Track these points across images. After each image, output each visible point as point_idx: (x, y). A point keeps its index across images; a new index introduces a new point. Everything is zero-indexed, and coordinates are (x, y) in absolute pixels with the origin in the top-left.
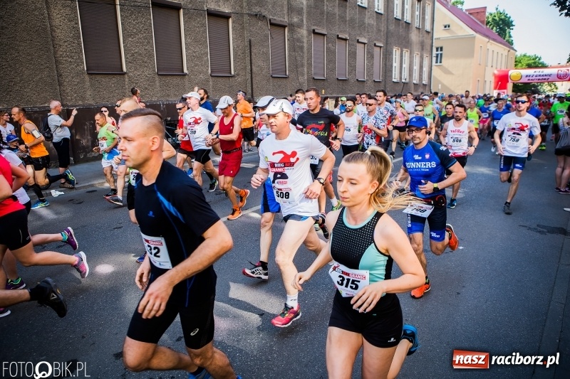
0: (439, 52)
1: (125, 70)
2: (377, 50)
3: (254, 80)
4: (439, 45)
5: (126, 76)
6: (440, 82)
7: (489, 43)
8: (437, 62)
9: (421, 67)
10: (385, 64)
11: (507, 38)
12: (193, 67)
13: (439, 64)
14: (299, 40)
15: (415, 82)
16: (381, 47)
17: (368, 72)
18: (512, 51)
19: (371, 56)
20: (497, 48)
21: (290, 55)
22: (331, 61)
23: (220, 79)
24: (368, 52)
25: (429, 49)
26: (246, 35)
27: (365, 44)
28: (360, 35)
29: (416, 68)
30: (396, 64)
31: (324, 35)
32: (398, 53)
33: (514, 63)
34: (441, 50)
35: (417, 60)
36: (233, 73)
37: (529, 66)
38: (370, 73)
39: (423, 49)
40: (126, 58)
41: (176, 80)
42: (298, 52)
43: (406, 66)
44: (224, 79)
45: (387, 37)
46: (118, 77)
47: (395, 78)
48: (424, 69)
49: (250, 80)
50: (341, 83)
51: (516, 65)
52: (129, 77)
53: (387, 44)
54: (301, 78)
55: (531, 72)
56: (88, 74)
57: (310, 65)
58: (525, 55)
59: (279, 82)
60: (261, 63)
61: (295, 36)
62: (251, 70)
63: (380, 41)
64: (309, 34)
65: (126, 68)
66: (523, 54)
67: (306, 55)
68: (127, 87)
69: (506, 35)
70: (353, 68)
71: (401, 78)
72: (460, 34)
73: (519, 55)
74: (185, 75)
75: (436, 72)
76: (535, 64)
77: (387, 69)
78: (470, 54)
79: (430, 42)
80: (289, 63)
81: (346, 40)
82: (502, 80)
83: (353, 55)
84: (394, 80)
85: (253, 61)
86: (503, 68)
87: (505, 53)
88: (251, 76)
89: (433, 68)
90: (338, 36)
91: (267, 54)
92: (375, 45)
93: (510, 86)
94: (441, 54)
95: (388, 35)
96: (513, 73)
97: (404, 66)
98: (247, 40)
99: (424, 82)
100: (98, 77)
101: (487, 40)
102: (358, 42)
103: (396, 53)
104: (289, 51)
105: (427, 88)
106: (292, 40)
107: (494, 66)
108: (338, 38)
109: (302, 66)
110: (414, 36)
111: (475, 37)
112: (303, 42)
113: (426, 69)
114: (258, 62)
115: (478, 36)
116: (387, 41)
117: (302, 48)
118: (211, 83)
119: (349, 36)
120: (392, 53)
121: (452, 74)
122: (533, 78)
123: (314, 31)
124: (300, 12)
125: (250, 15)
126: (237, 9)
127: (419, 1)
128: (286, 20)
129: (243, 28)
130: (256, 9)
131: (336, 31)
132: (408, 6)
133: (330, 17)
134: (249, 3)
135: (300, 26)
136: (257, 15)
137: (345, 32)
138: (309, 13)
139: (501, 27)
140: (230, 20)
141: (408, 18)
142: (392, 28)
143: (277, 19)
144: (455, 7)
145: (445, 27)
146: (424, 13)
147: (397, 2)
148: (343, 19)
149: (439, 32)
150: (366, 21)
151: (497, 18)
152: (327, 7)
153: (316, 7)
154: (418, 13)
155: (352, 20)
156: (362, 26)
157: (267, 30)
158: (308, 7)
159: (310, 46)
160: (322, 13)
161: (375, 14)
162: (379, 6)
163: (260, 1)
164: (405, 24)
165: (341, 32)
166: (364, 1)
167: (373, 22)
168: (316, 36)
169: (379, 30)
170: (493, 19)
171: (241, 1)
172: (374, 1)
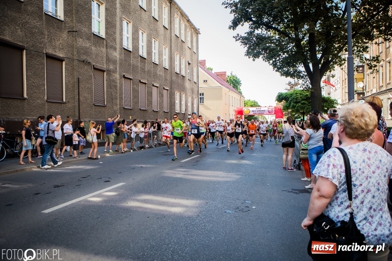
2: (165, 92)
3: (80, 106)
4: (202, 92)
7: (230, 92)
9: (193, 104)
10: (171, 101)
11: (238, 90)
12: (32, 94)
13: (202, 103)
14: (114, 81)
15: (189, 113)
16: (167, 90)
17: (160, 106)
18: (242, 97)
19: (161, 95)
20: (233, 95)
21: (107, 91)
22: (136, 97)
23: (54, 104)
24: (160, 93)
25: (197, 93)
26: (75, 74)
27: (157, 87)
28: (155, 81)
29: (190, 104)
30: (177, 102)
31: (131, 79)
32: (178, 94)
33: (244, 105)
34: (203, 95)
35: (190, 100)
36: (64, 100)
39: (193, 93)
41: (16, 103)
42: (113, 89)
43: (183, 103)
44: (57, 105)
45: (171, 84)
47: (177, 110)
48: (194, 106)
49: (78, 106)
50: (142, 112)
53: (171, 88)
54: (115, 108)
55: (254, 109)
57: (121, 98)
59: (100, 109)
61: (111, 78)
62: (79, 100)
63: (167, 86)
64: (121, 78)
66: (249, 99)
67: (118, 91)
69: (238, 88)
70: (150, 103)
71: (181, 110)
72: (213, 86)
73: (246, 100)
74: (26, 99)
76: (255, 105)
77: (172, 104)
78: (220, 97)
79: (197, 88)
80: (107, 97)
81: (145, 84)
83: (150, 94)
85: (80, 93)
88: (79, 104)
89: (199, 105)
90: (140, 80)
91: (91, 89)
92: (164, 88)
94: (203, 98)
95: (172, 82)
96: (245, 109)
98: (76, 78)
101: (228, 90)
102: (153, 85)
104: (107, 88)
106: (109, 81)
108: (140, 82)
109: (116, 99)
110: (187, 85)
111: (222, 88)
112: (117, 83)
114: (84, 94)
116: (171, 86)
117: (116, 86)
118: (46, 107)
119: (147, 81)
120: (174, 94)
121: (210, 110)
122: (256, 112)
123: (124, 76)
124: (115, 62)
125: (79, 61)
126: (70, 55)
127: (189, 64)
128: (105, 67)
129: (73, 69)
130: (84, 57)
131: (138, 77)
132: (183, 66)
133: (135, 68)
134: (78, 52)
135: (115, 72)
136: (84, 61)
137: (144, 79)
138: (121, 64)
139: (235, 84)
140: (64, 63)
141: (183, 73)
142: (174, 78)
143: (99, 66)
144: (209, 71)
145: (204, 81)
146: (192, 72)
147: (177, 63)
148: (143, 70)
149: (201, 84)
150: (158, 73)
151: (232, 79)
152: (133, 61)
153: (125, 60)
154: (189, 71)
155: (149, 72)
156: (155, 75)
157: (92, 72)
158: (121, 60)
159: (121, 85)
160: (130, 65)
161: (163, 69)
162: (166, 64)
163: (87, 52)
164: (181, 77)
165: (142, 78)
166: (156, 60)
167: (162, 74)
168: (125, 79)
169: (166, 79)
170: (230, 79)
171: (73, 50)
172: (162, 61)
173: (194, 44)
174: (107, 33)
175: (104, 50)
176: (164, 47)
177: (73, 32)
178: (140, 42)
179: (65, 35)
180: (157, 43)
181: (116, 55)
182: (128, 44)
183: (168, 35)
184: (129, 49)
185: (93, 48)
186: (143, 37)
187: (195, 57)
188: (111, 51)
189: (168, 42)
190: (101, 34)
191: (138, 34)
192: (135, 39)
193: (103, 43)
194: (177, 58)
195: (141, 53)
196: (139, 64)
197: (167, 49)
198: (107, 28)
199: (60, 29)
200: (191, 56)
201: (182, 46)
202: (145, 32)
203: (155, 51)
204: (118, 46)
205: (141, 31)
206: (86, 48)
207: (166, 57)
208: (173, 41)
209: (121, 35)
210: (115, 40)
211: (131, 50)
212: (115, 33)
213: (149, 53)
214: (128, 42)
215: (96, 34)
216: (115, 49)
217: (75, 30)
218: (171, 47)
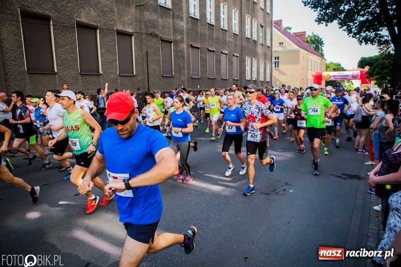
0: (277, 60)
1: (56, 70)
2: (235, 58)
3: (150, 78)
4: (277, 56)
5: (57, 75)
6: (278, 80)
7: (308, 55)
8: (275, 67)
9: (265, 70)
10: (241, 68)
11: (320, 52)
12: (106, 69)
13: (277, 68)
14: (181, 51)
15: (261, 80)
16: (237, 56)
17: (229, 73)
18: (323, 60)
19: (231, 62)
20: (313, 58)
21: (175, 62)
22: (204, 66)
23: (126, 78)
24: (229, 60)
25: (270, 58)
26: (144, 48)
27: (226, 54)
28: (223, 48)
29: (262, 70)
30: (248, 68)
31: (198, 48)
32: (249, 60)
33: (325, 68)
34: (278, 59)
35: (262, 66)
36: (135, 73)
37: (335, 70)
38: (231, 74)
39: (265, 58)
40: (57, 62)
41: (93, 79)
42: (180, 59)
43: (255, 69)
44: (129, 78)
45: (241, 50)
46: (51, 76)
47: (248, 77)
48: (267, 71)
49: (147, 78)
50: (210, 80)
51: (326, 69)
52: (59, 76)
53: (241, 54)
54: (183, 78)
55: (336, 73)
56: (28, 73)
57: (189, 68)
58: (332, 63)
59: (168, 80)
60: (154, 67)
61: (178, 49)
62: (148, 72)
63: (237, 53)
64: (188, 48)
65: (57, 70)
66: (331, 62)
67: (186, 61)
68: (57, 83)
69: (319, 50)
70: (219, 71)
71: (252, 77)
72: (290, 49)
73: (328, 63)
74: (101, 75)
75: (275, 73)
76: (338, 68)
77: (242, 71)
78: (297, 61)
79: (270, 53)
80: (175, 67)
81: (213, 51)
82: (318, 79)
83: (219, 62)
84: (247, 79)
85: (149, 66)
86: (319, 71)
87: (319, 61)
88: (148, 76)
89: (273, 70)
90: (208, 48)
91: (159, 61)
92: (233, 55)
93: (323, 82)
94: (278, 62)
95: (242, 48)
96: (325, 74)
97: (253, 69)
98: (145, 51)
99: (267, 80)
100: (36, 76)
101: (307, 52)
102: (222, 53)
103: (248, 61)
104: (174, 59)
105: (270, 84)
106: (176, 52)
107: (313, 70)
108: (208, 50)
109: (184, 69)
110: (260, 50)
111: (299, 51)
112: (184, 53)
113: (268, 71)
114: (153, 66)
115: (301, 50)
116: (241, 53)
117: (183, 57)
118: (119, 80)
119: (216, 49)
120: (245, 61)
121: (286, 75)
122: (338, 77)
123: (191, 46)
124: (181, 32)
125: (147, 34)
126: (138, 29)
127: (262, 26)
128: (172, 38)
129: (142, 43)
130: (151, 30)
131: (207, 45)
132: (254, 30)
133: (202, 36)
134: (146, 26)
135: (182, 42)
136: (151, 34)
137: (213, 46)
138: (188, 33)
139: (316, 45)
140: (133, 37)
141: (255, 37)
142: (245, 44)
143: (166, 37)
144: (285, 32)
145: (280, 44)
146: (265, 35)
147: (248, 27)
148: (211, 37)
149: (276, 48)
150: (227, 39)
151: (313, 39)
152: (200, 29)
153: (193, 29)
154: (261, 34)
155: (217, 39)
156: (225, 43)
157: (159, 44)
158: (187, 29)
159: (189, 55)
160: (197, 33)
161: (233, 35)
162: (236, 29)
163: (154, 24)
164: (253, 42)
165: (210, 46)
166: (225, 26)
167: (231, 40)
168: (194, 49)
169: (236, 45)
170: (311, 40)
171: (141, 24)
172: (232, 26)
173: (268, 4)
175: (171, 21)
176: (234, 10)
177: (140, 6)
178: (208, 8)
179: (133, 10)
180: (226, 7)
181: (183, 24)
182: (195, 12)
184: (196, 17)
185: (160, 20)
186: (210, 2)
187: (268, 19)
188: (177, 21)
189: (238, 4)
190: (167, 4)
193: (170, 14)
194: (248, 21)
195: (208, 20)
196: (207, 32)
197: (237, 13)
199: (128, 4)
200: (264, 17)
201: (254, 8)
203: (224, 16)
204: (185, 16)
206: (153, 20)
207: (236, 22)
208: (243, 4)
209: (187, 3)
210: (181, 9)
211: (198, 18)
212: (181, 2)
213: (217, 19)
214: (195, 9)
215: (162, 5)
216: (182, 19)
217: (141, 4)
218: (241, 10)
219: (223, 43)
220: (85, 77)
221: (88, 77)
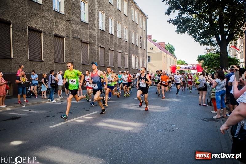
1: (12, 57)
2: (125, 55)
4: (149, 55)
5: (13, 60)
7: (167, 55)
8: (149, 62)
9: (143, 63)
10: (129, 61)
11: (173, 54)
12: (46, 58)
14: (94, 50)
16: (127, 54)
17: (122, 64)
18: (175, 58)
19: (123, 58)
20: (170, 57)
21: (90, 55)
22: (107, 59)
23: (59, 64)
24: (122, 56)
25: (146, 56)
26: (71, 46)
27: (121, 53)
28: (119, 49)
29: (141, 63)
30: (133, 62)
31: (104, 48)
32: (134, 57)
34: (150, 57)
35: (141, 60)
36: (65, 62)
39: (143, 56)
42: (93, 54)
43: (137, 62)
46: (9, 60)
48: (144, 64)
51: (177, 64)
53: (129, 53)
57: (98, 60)
59: (85, 67)
61: (92, 48)
63: (127, 52)
64: (98, 47)
66: (179, 60)
67: (97, 56)
68: (13, 65)
70: (116, 62)
71: (135, 67)
72: (157, 51)
74: (43, 61)
77: (130, 63)
78: (161, 59)
79: (146, 53)
80: (90, 59)
81: (113, 51)
82: (173, 69)
83: (116, 57)
84: (133, 68)
85: (74, 57)
87: (173, 59)
90: (110, 49)
91: (80, 54)
92: (125, 53)
94: (150, 59)
95: (130, 50)
96: (177, 66)
98: (72, 48)
102: (118, 52)
104: (90, 54)
106: (91, 50)
107: (170, 64)
108: (110, 50)
109: (95, 60)
110: (140, 51)
112: (95, 50)
114: (76, 58)
115: (163, 52)
117: (95, 53)
118: (54, 66)
119: (114, 49)
120: (131, 57)
121: (155, 67)
122: (185, 68)
123: (100, 47)
124: (94, 38)
125: (73, 38)
126: (68, 34)
127: (141, 38)
128: (88, 41)
129: (70, 43)
130: (76, 36)
131: (109, 47)
132: (137, 39)
133: (106, 42)
134: (73, 33)
135: (94, 44)
136: (76, 38)
137: (113, 47)
138: (98, 39)
139: (171, 50)
140: (64, 39)
141: (137, 44)
142: (131, 47)
143: (85, 40)
144: (154, 42)
145: (151, 48)
146: (143, 43)
147: (133, 37)
148: (112, 42)
149: (149, 50)
150: (121, 44)
151: (169, 47)
152: (105, 37)
153: (101, 37)
154: (141, 42)
155: (115, 43)
156: (120, 46)
157: (80, 44)
158: (98, 36)
159: (98, 52)
160: (103, 39)
161: (124, 41)
162: (126, 38)
163: (78, 32)
164: (136, 46)
165: (111, 47)
166: (120, 36)
167: (124, 44)
168: (101, 48)
169: (126, 48)
170: (167, 47)
171: (69, 32)
172: (124, 36)
173: (144, 25)
174: (89, 20)
175: (88, 31)
176: (125, 27)
177: (70, 20)
178: (110, 25)
179: (65, 23)
180: (120, 25)
181: (95, 33)
182: (102, 26)
183: (127, 20)
184: (103, 30)
185: (81, 30)
186: (111, 22)
187: (144, 34)
188: (92, 31)
189: (127, 24)
190: (86, 21)
191: (109, 20)
192: (107, 23)
193: (87, 27)
194: (133, 34)
195: (110, 32)
196: (109, 39)
197: (127, 29)
198: (89, 17)
199: (62, 19)
200: (142, 32)
201: (136, 27)
202: (113, 19)
203: (119, 30)
204: (96, 28)
205: (110, 18)
206: (77, 30)
207: (126, 34)
208: (130, 24)
209: (98, 21)
210: (94, 24)
211: (104, 30)
212: (94, 20)
213: (116, 31)
214: (102, 25)
215: (83, 21)
216: (95, 30)
217: (70, 19)
218: (129, 27)
219: (119, 46)
220: (32, 62)
221: (34, 62)
